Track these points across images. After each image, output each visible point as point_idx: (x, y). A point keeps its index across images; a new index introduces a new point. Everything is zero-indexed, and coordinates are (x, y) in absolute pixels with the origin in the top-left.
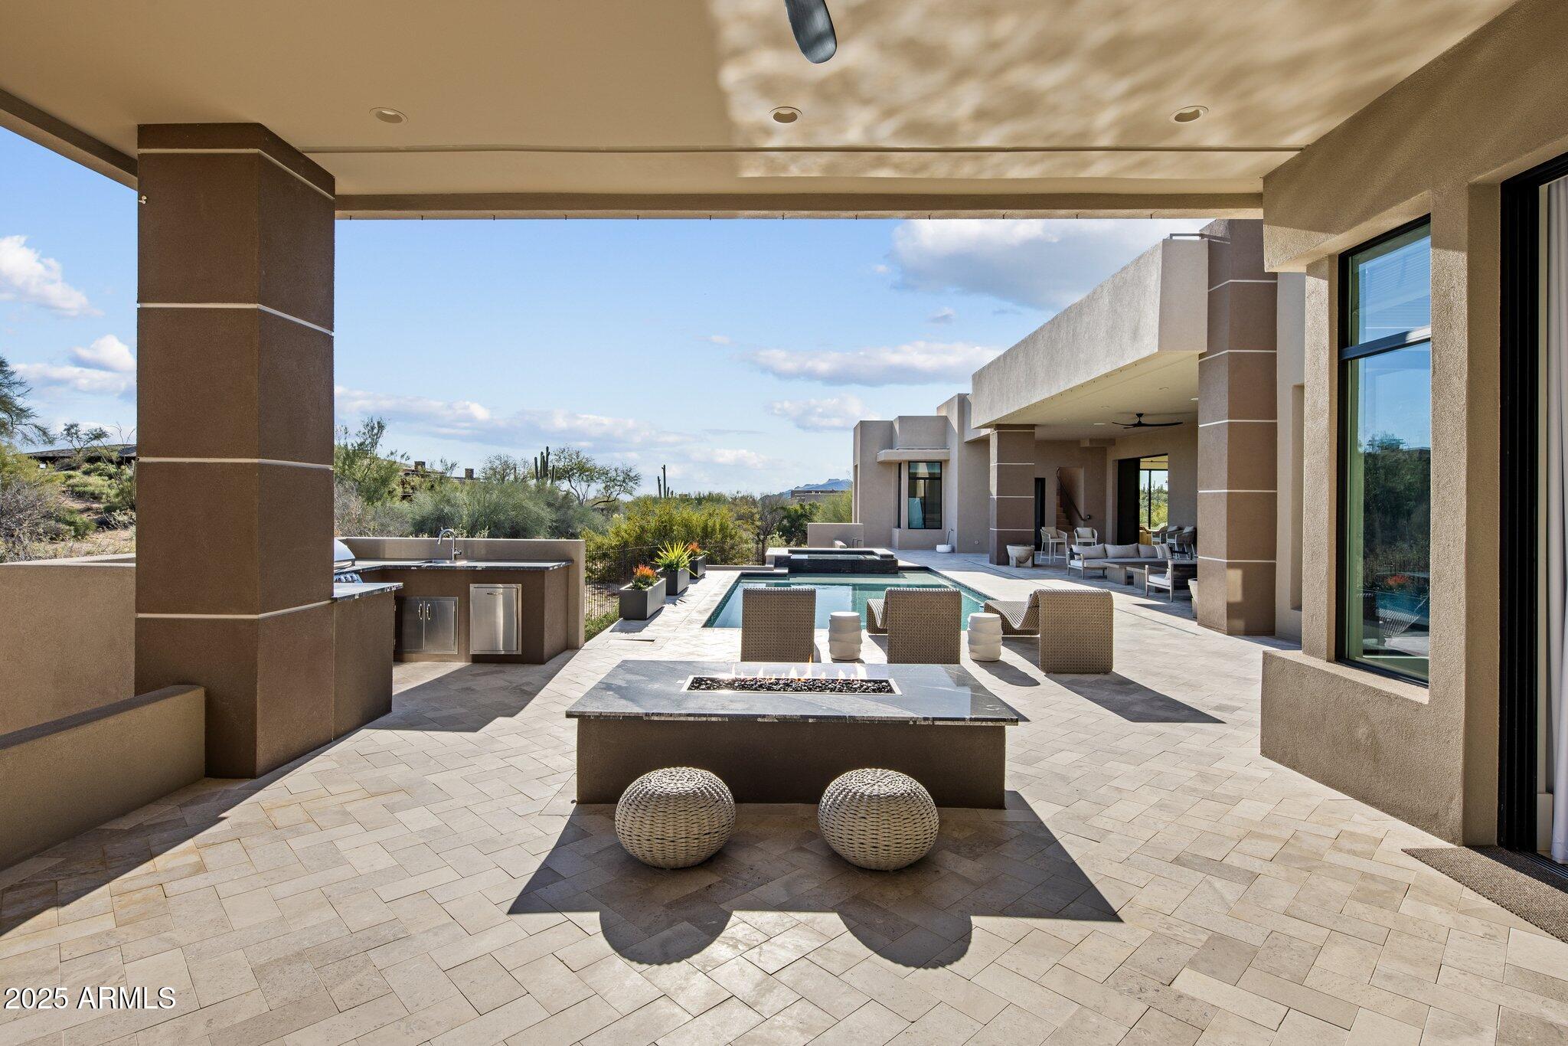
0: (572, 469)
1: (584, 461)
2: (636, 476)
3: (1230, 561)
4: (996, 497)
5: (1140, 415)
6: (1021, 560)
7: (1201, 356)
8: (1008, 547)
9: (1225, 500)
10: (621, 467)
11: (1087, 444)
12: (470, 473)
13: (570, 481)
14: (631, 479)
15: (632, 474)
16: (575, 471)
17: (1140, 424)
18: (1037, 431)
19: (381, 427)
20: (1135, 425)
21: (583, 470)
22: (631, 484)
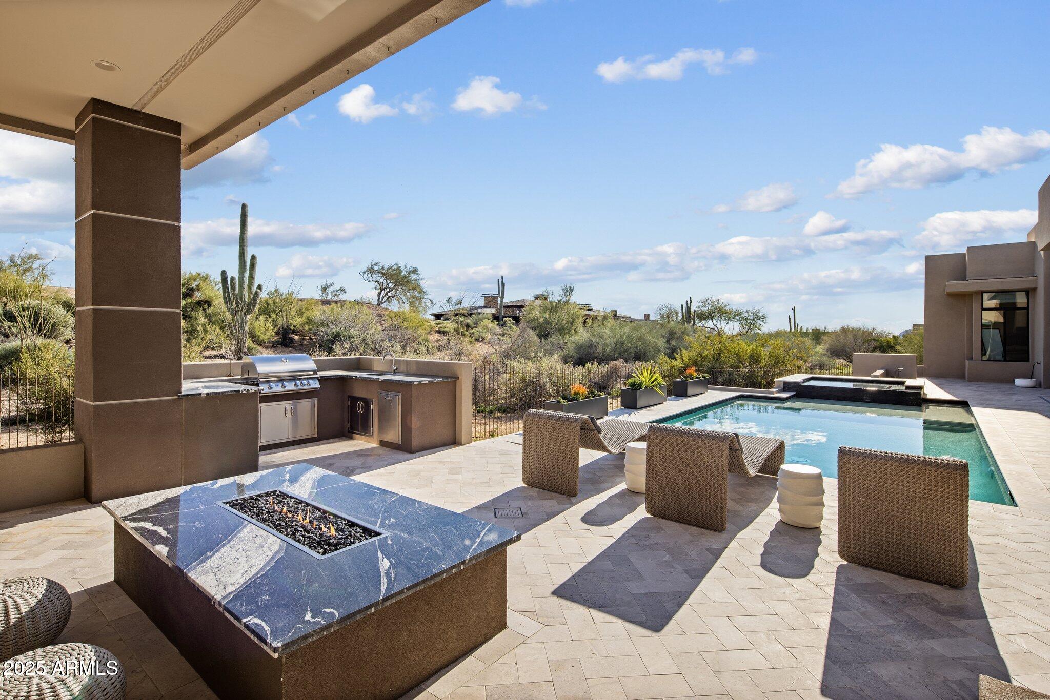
0: (713, 312)
1: (723, 306)
2: (763, 316)
10: (751, 309)
12: (647, 316)
13: (712, 320)
14: (759, 318)
15: (760, 315)
16: (716, 314)
19: (571, 290)
21: (720, 312)
22: (759, 322)
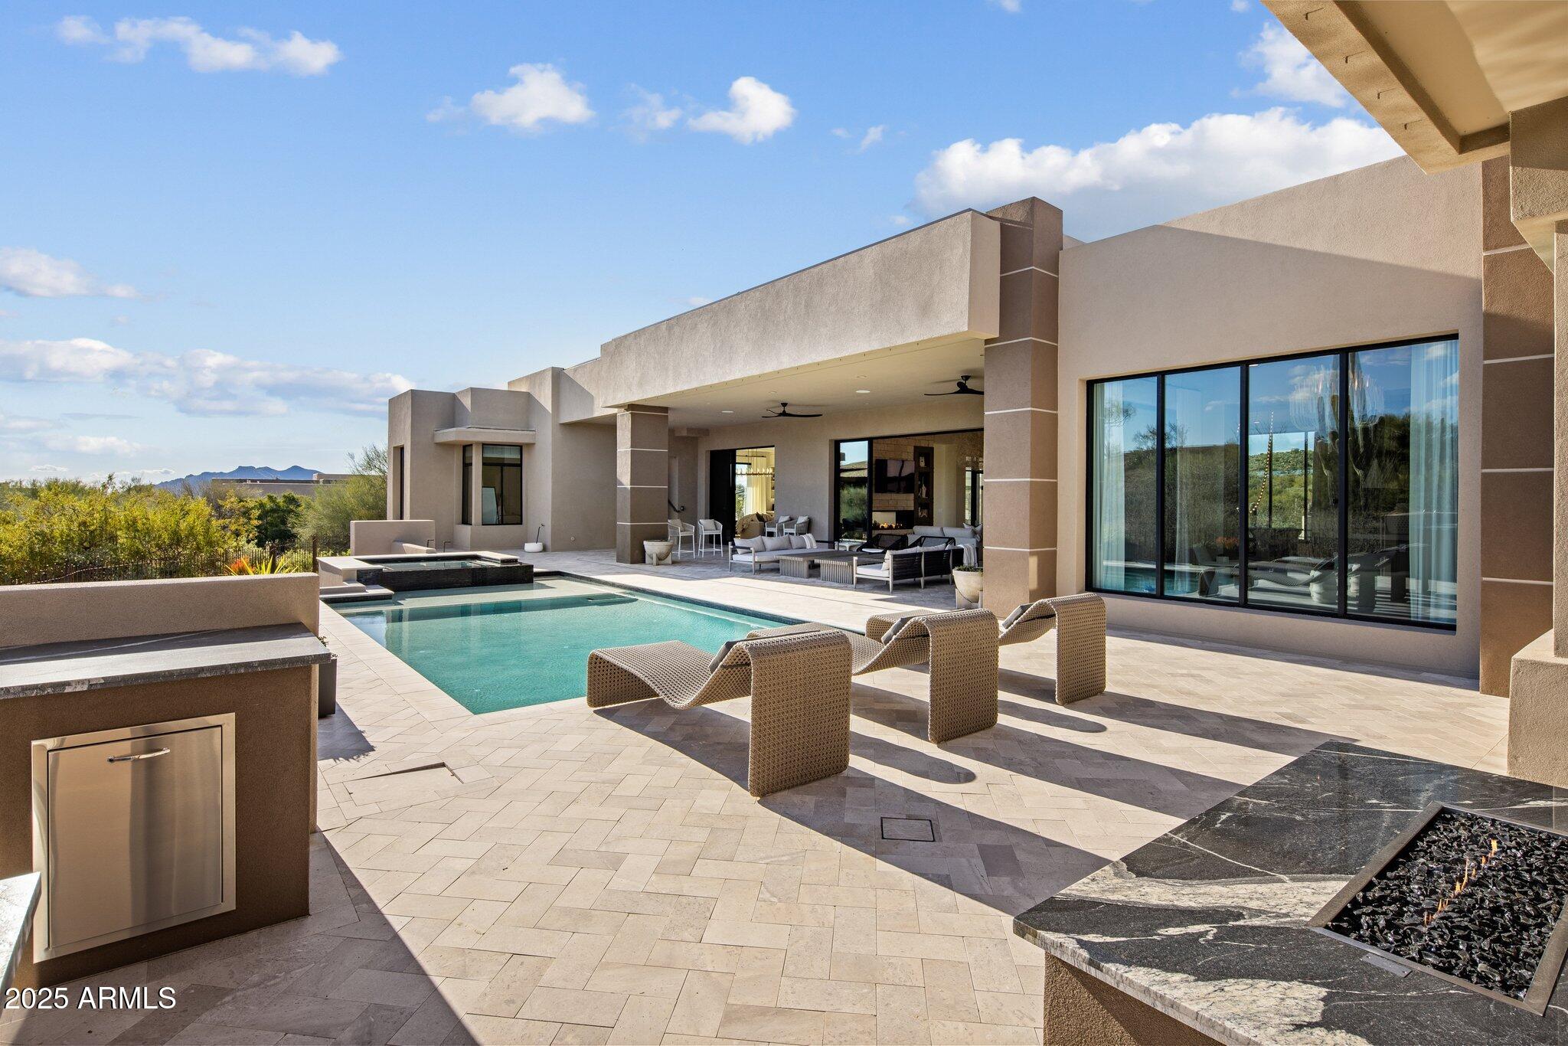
3: (1032, 550)
4: (629, 487)
5: (784, 405)
6: (661, 557)
7: (987, 342)
8: (645, 543)
9: (1028, 488)
11: (684, 433)
17: (784, 414)
18: (670, 414)
20: (780, 415)
